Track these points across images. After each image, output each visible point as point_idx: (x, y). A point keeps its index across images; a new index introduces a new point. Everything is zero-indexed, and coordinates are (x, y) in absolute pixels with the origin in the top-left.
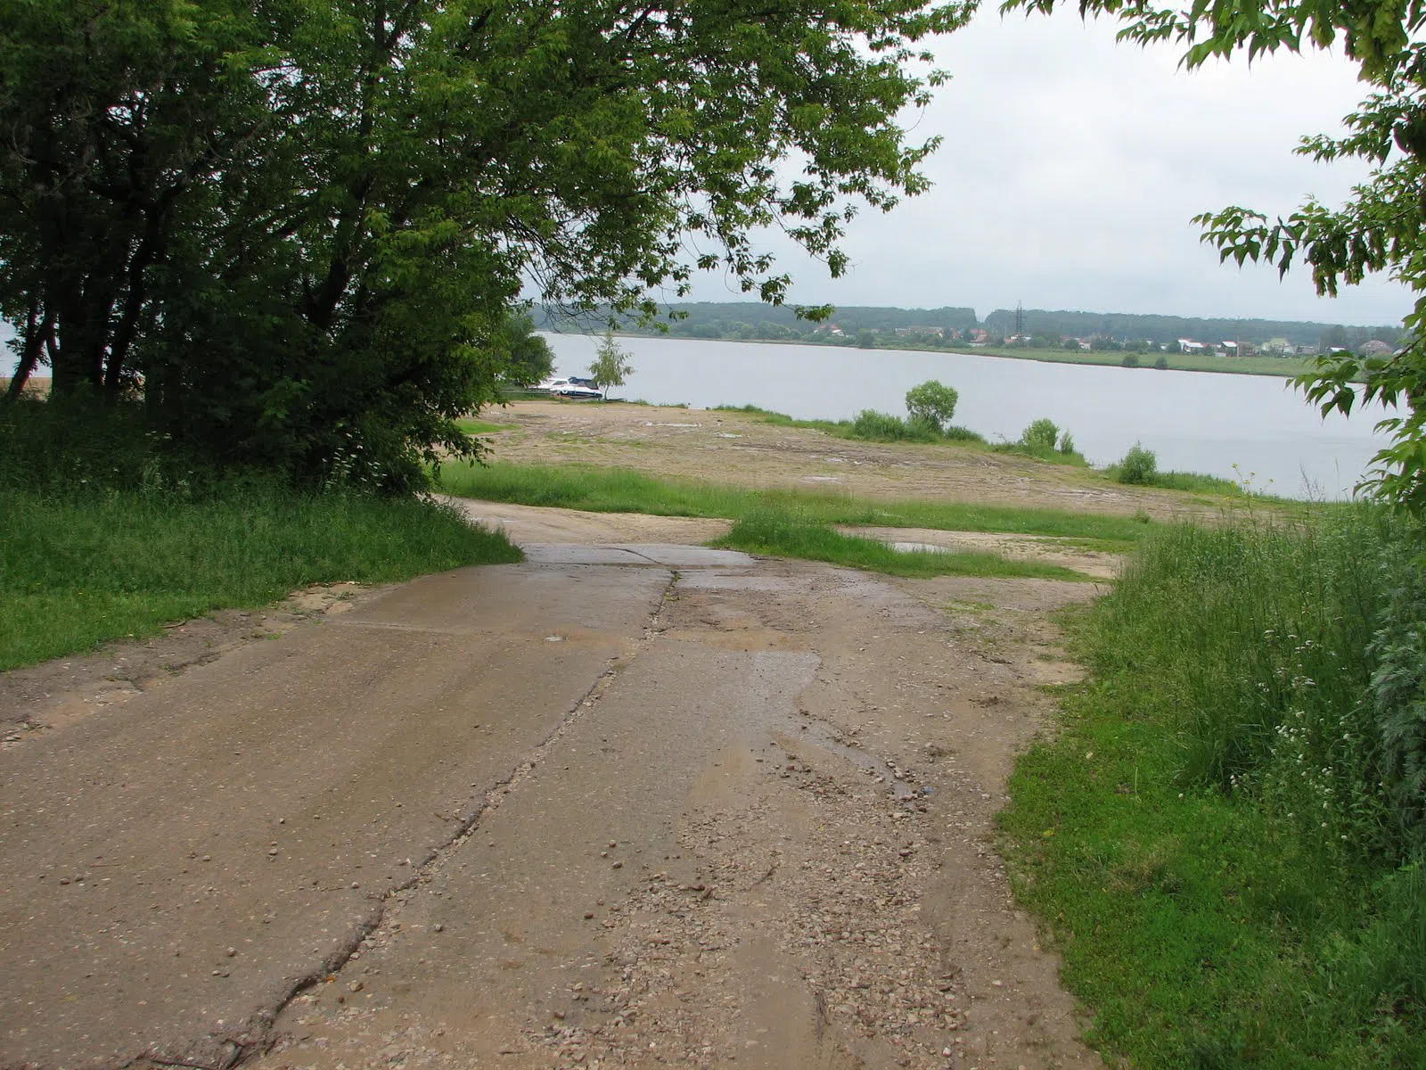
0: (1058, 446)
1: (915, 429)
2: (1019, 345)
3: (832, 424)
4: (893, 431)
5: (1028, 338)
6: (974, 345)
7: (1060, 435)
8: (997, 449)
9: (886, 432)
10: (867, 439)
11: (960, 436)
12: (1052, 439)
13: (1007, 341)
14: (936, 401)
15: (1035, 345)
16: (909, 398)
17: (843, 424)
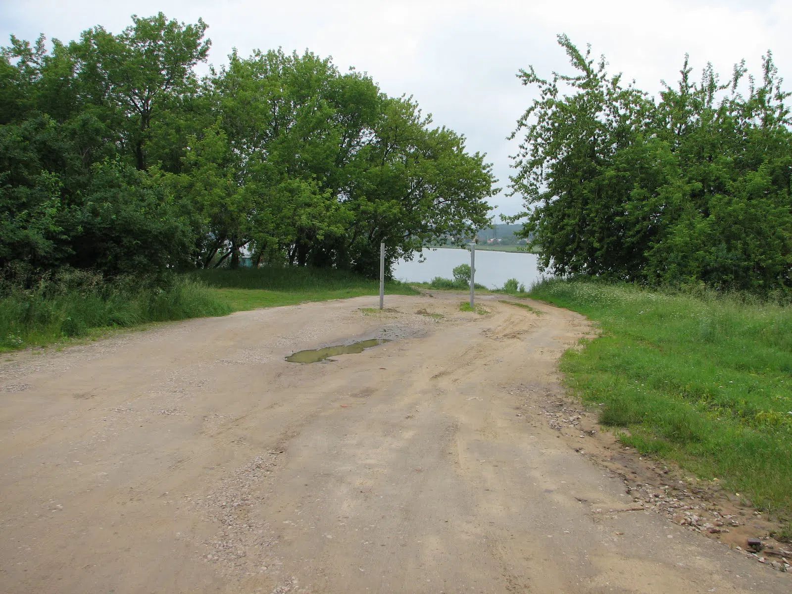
0: (518, 290)
1: (457, 284)
2: (495, 244)
3: (419, 283)
4: (449, 285)
5: (500, 240)
6: (471, 244)
7: (519, 286)
8: (493, 291)
9: (446, 286)
10: (438, 289)
11: (478, 287)
12: (516, 287)
13: (489, 242)
14: (466, 272)
15: (504, 243)
16: (454, 271)
17: (425, 283)
